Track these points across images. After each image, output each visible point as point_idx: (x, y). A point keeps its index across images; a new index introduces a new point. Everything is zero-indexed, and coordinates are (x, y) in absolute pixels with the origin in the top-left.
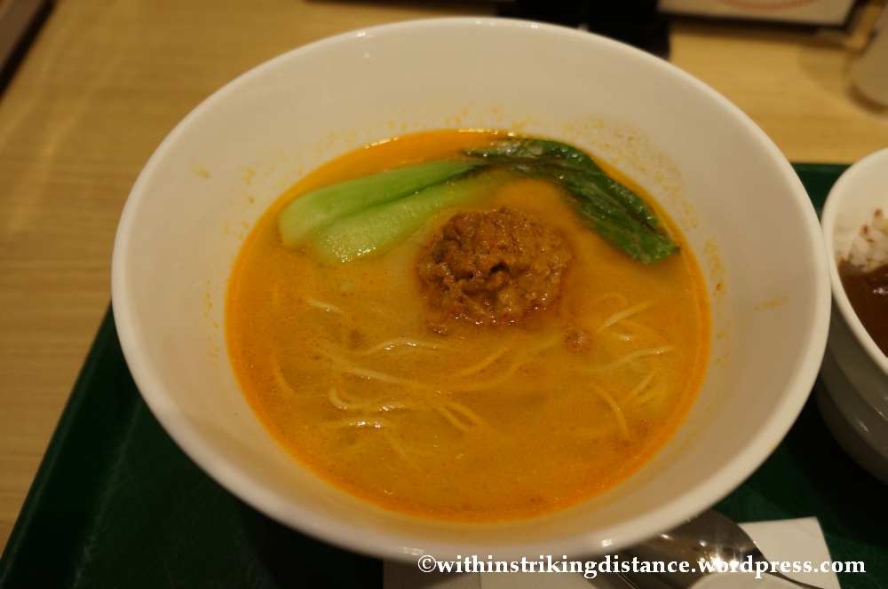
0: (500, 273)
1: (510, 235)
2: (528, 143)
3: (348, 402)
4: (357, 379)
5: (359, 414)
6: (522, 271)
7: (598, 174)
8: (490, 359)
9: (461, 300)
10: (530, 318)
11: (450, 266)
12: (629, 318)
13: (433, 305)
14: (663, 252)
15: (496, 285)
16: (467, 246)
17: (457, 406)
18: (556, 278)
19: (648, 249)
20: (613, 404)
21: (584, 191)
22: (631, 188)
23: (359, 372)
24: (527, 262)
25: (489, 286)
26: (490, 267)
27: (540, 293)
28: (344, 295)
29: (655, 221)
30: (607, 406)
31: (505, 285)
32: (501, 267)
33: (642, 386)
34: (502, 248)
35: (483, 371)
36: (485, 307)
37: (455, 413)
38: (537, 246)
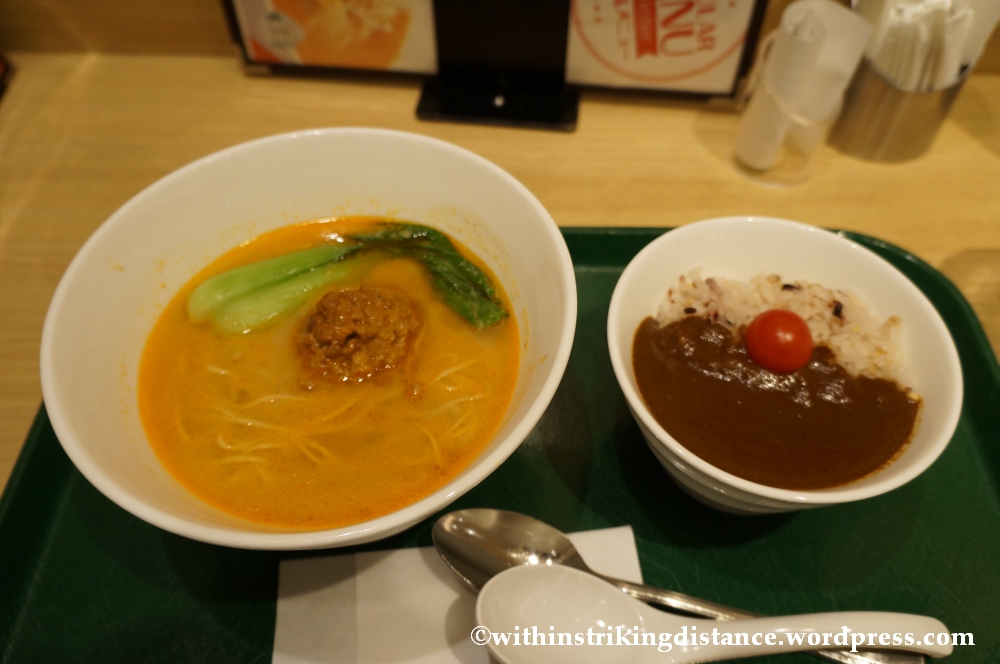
0: (353, 340)
1: (363, 310)
2: (400, 227)
3: (231, 444)
4: (242, 426)
5: (239, 452)
6: (371, 338)
7: (452, 253)
8: (344, 408)
9: (324, 363)
10: (379, 375)
11: (315, 336)
12: (457, 372)
13: (305, 367)
14: (495, 318)
15: (350, 350)
16: (329, 320)
17: (315, 445)
18: (402, 343)
19: (483, 315)
20: (433, 440)
21: (439, 268)
22: (478, 265)
23: (241, 420)
24: (374, 331)
25: (345, 351)
26: (344, 336)
27: (387, 355)
28: (235, 361)
29: (493, 292)
30: (427, 441)
31: (357, 349)
32: (353, 336)
33: (457, 424)
34: (355, 321)
35: (337, 417)
36: (343, 368)
37: (312, 450)
38: (386, 318)
